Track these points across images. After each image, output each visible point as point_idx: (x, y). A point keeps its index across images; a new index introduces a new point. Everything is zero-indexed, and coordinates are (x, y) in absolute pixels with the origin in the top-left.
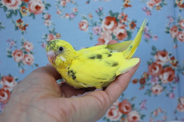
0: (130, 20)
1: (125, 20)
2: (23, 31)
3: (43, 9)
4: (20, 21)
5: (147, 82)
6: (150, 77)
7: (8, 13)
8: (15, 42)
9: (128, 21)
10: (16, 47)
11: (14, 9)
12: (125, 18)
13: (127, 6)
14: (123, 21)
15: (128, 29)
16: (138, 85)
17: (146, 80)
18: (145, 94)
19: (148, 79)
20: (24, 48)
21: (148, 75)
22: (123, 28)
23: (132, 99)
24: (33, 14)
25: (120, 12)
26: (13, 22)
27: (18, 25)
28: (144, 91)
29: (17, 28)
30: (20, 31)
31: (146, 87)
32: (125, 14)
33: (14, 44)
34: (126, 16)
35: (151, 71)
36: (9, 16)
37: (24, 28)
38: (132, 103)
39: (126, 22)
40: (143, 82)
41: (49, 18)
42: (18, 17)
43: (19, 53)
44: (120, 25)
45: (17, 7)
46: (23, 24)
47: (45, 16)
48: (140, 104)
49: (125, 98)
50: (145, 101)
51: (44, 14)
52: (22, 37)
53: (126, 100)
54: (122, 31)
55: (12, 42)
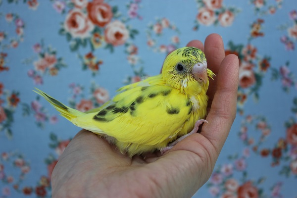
0: (260, 56)
1: (252, 56)
2: (95, 71)
3: (126, 37)
4: (90, 56)
5: (284, 155)
6: (289, 146)
7: (73, 43)
8: (82, 89)
9: (257, 59)
10: (82, 96)
11: (83, 36)
12: (252, 53)
13: (256, 34)
14: (249, 58)
15: (258, 70)
16: (270, 159)
17: (283, 151)
18: (281, 173)
19: (286, 150)
20: (95, 99)
21: (285, 144)
22: (248, 68)
23: (260, 181)
24: (110, 46)
25: (245, 43)
26: (80, 57)
27: (87, 61)
28: (279, 168)
29: (85, 67)
30: (90, 71)
31: (283, 163)
32: (252, 47)
33: (81, 92)
34: (255, 50)
35: (291, 138)
36: (75, 49)
37: (97, 67)
38: (260, 186)
39: (254, 60)
40: (277, 154)
41: (135, 51)
42: (88, 50)
43: (87, 105)
44: (244, 64)
45: (87, 35)
46: (94, 61)
47: (130, 49)
48: (272, 189)
49: (248, 178)
50: (280, 184)
51: (127, 45)
52: (93, 81)
53: (249, 182)
54: (248, 73)
55: (77, 88)
